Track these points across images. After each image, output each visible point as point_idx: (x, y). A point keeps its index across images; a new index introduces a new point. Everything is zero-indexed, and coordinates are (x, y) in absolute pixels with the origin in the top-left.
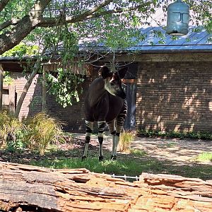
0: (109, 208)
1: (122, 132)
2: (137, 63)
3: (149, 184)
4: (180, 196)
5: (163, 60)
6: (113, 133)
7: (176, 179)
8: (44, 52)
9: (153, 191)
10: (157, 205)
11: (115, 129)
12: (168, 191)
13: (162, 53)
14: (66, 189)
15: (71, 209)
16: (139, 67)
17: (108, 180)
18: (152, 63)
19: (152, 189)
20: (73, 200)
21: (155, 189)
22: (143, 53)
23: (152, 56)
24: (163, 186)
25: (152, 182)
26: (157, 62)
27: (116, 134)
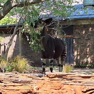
0: (24, 89)
1: (64, 65)
2: (73, 25)
3: (50, 78)
4: (66, 83)
5: (87, 23)
6: (59, 65)
7: (63, 74)
8: (19, 22)
9: (52, 81)
10: (52, 88)
11: (60, 63)
12: (59, 81)
13: (87, 19)
14: (2, 80)
15: (4, 90)
16: (74, 28)
17: (28, 77)
18: (81, 25)
19: (51, 80)
20: (6, 86)
21: (52, 80)
22: (76, 20)
23: (81, 21)
24: (57, 78)
25: (51, 76)
26: (85, 25)
27: (61, 66)
